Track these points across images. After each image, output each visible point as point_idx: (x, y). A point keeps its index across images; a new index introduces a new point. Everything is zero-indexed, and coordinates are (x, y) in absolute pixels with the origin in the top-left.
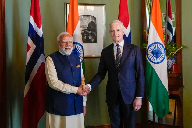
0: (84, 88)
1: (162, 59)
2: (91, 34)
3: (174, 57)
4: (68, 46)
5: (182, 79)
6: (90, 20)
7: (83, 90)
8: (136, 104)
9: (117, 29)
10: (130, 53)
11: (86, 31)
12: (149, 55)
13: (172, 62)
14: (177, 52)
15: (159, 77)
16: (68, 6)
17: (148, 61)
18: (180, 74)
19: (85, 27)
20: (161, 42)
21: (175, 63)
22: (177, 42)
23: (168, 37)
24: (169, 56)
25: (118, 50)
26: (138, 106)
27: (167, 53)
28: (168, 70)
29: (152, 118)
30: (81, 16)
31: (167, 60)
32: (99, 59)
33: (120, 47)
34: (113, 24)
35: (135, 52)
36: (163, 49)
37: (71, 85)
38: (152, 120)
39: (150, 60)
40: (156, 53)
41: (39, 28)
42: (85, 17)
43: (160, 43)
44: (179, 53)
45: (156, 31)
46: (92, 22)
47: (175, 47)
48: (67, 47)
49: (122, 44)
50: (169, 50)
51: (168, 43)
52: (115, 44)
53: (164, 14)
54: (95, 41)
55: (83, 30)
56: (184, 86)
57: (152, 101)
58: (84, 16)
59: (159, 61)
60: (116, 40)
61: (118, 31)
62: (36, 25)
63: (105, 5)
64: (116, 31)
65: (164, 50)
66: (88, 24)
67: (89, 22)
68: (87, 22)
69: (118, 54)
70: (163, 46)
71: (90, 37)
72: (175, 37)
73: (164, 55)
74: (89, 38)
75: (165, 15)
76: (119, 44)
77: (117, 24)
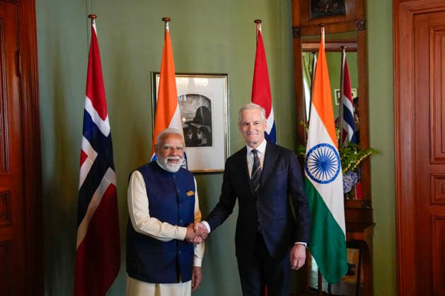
0: (197, 228)
1: (334, 174)
2: (202, 129)
3: (356, 170)
4: (174, 156)
5: (370, 210)
6: (201, 103)
7: (195, 232)
8: (296, 256)
9: (255, 119)
10: (277, 165)
11: (192, 124)
12: (310, 168)
13: (352, 179)
14: (361, 162)
15: (329, 208)
16: (158, 79)
17: (308, 179)
18: (368, 202)
19: (191, 116)
20: (332, 144)
21: (358, 181)
22: (362, 142)
23: (345, 133)
24: (347, 169)
25: (254, 160)
26: (300, 258)
27: (344, 163)
28: (345, 195)
29: (317, 284)
30: (183, 96)
31: (344, 175)
32: (222, 176)
33: (258, 154)
34: (247, 111)
35: (286, 163)
36: (335, 155)
37: (173, 225)
38: (317, 288)
39: (312, 177)
40: (323, 164)
41: (104, 119)
42: (190, 99)
43: (329, 146)
44: (366, 164)
45: (321, 123)
46: (204, 107)
47: (358, 152)
48: (173, 158)
49: (262, 148)
50: (347, 158)
51: (346, 144)
52: (250, 149)
53: (338, 92)
54: (209, 144)
55: (186, 123)
56: (375, 224)
57: (315, 254)
58: (188, 96)
59: (329, 178)
60: (252, 140)
61: (256, 123)
62: (97, 114)
63: (226, 75)
64: (252, 124)
65: (338, 158)
66: (195, 111)
67: (197, 108)
68: (193, 108)
69: (255, 167)
70: (334, 150)
71: (200, 136)
72: (356, 134)
73: (336, 167)
74: (197, 136)
75: (339, 94)
76: (257, 149)
77: (253, 111)
